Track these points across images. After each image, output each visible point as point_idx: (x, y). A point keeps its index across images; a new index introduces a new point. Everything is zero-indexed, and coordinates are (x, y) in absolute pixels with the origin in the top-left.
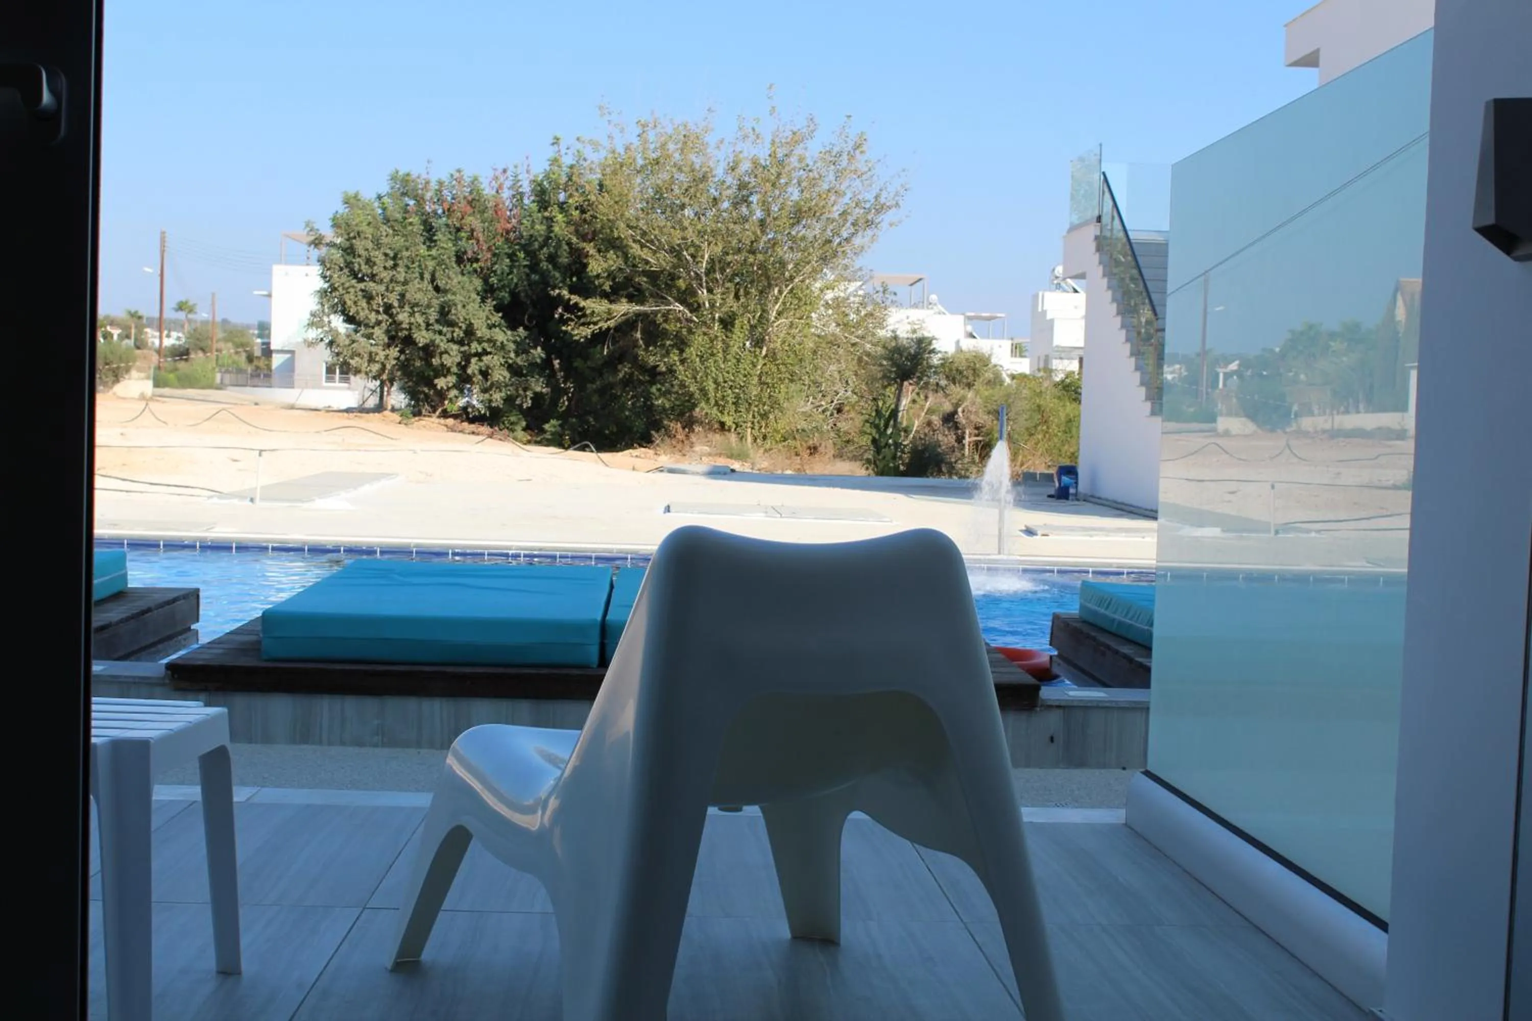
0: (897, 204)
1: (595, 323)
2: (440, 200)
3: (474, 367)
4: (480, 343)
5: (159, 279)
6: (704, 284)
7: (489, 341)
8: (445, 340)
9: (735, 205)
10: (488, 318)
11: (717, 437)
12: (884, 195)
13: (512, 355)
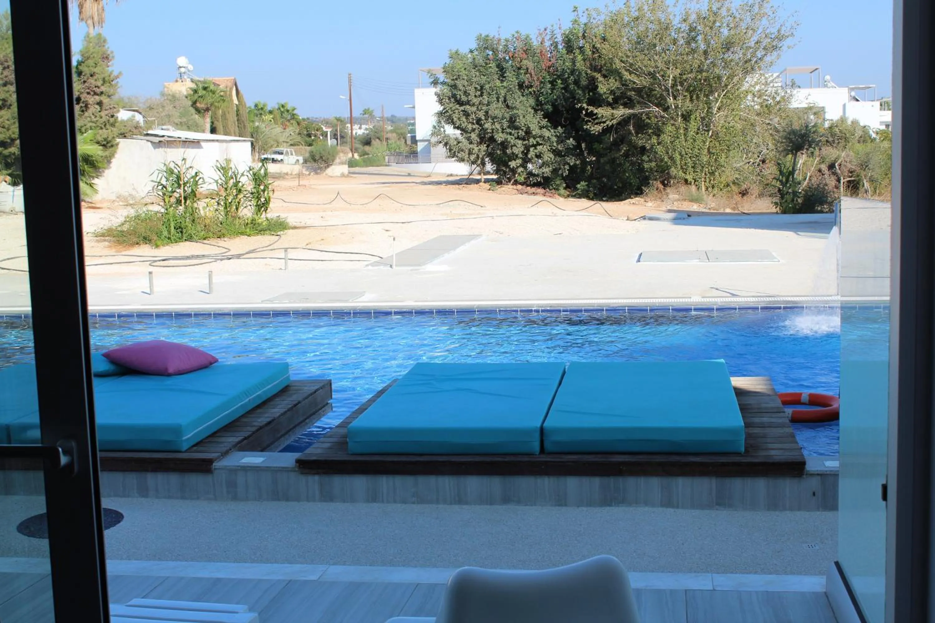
0: (792, 34)
1: (604, 122)
2: (506, 51)
3: (532, 154)
4: (534, 138)
5: (349, 102)
6: (671, 93)
7: (540, 137)
8: (514, 138)
9: (688, 43)
10: (539, 122)
11: (683, 188)
12: (783, 28)
13: (555, 144)
